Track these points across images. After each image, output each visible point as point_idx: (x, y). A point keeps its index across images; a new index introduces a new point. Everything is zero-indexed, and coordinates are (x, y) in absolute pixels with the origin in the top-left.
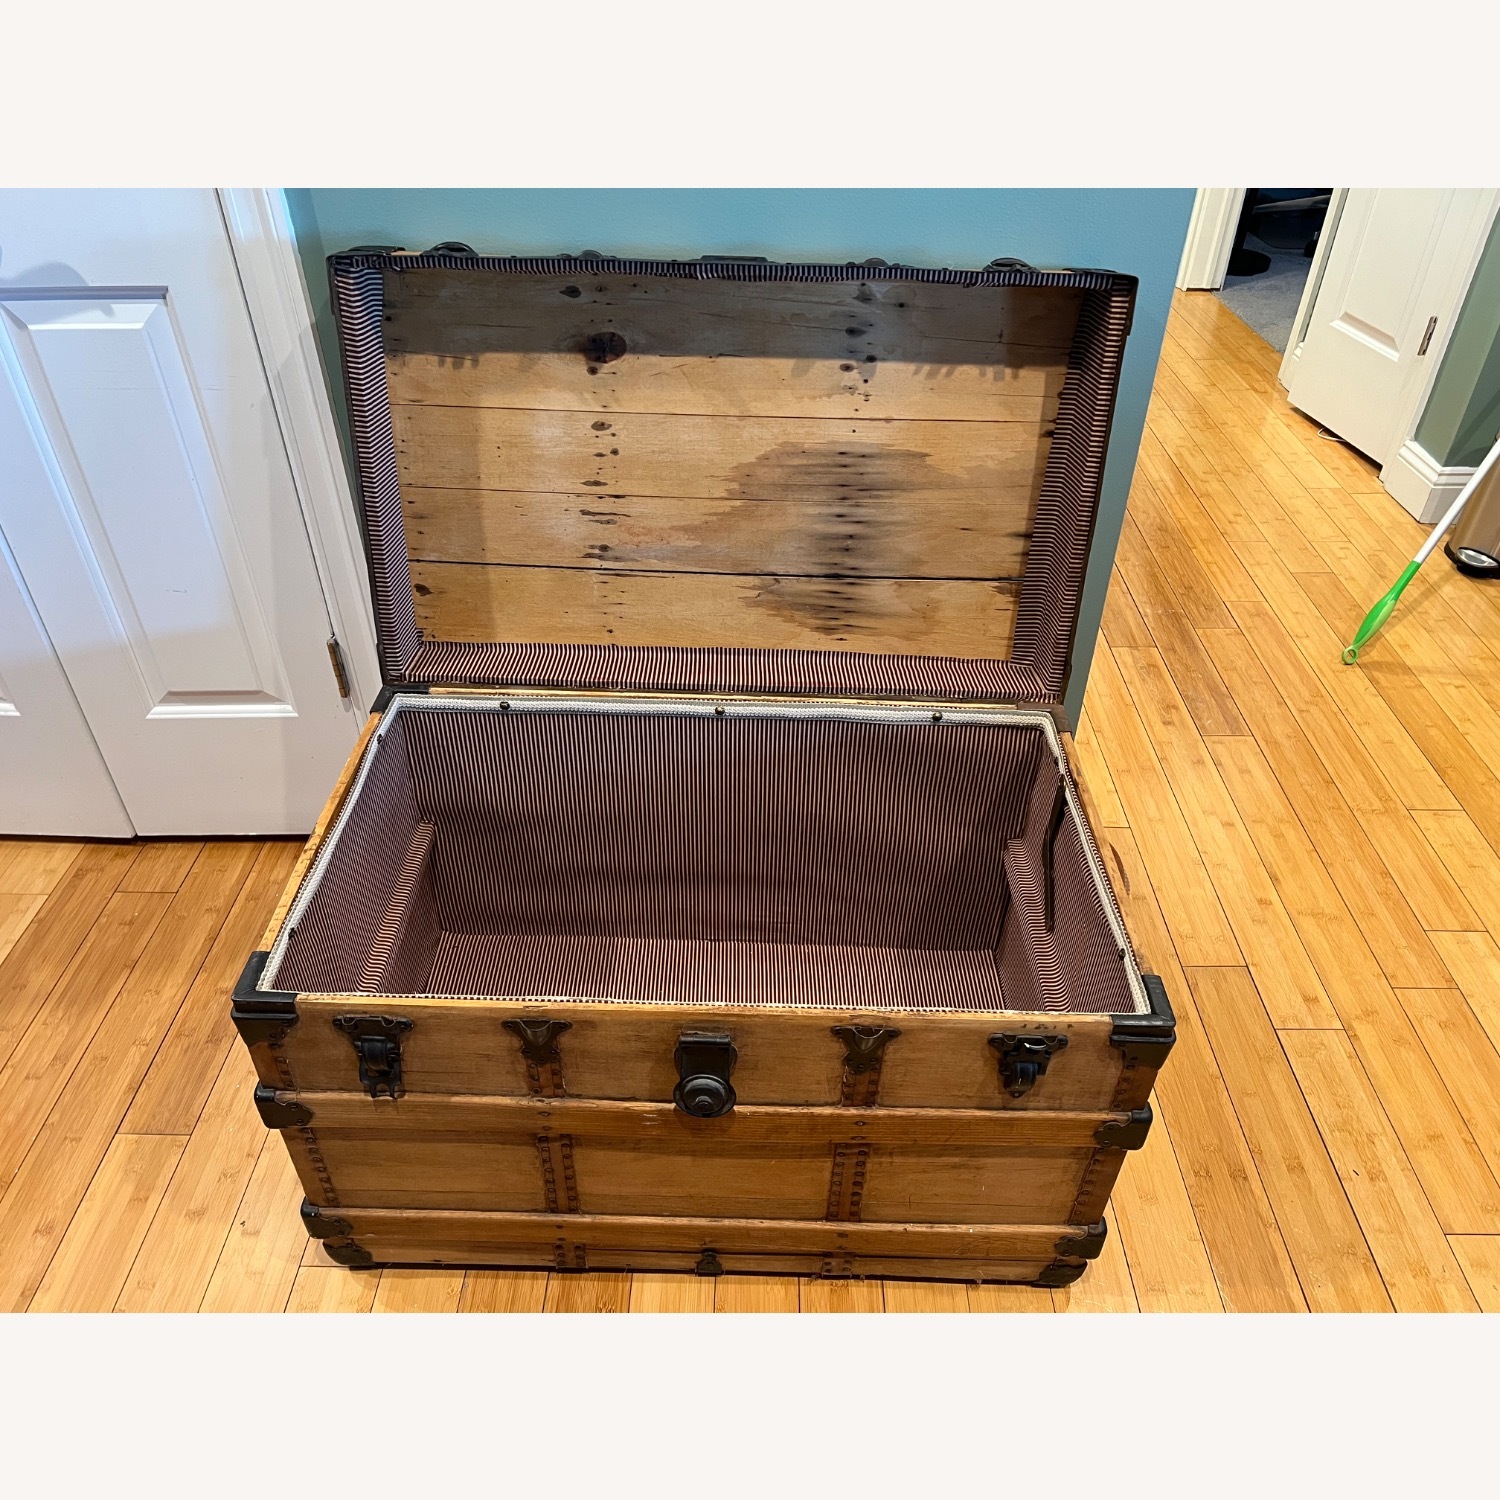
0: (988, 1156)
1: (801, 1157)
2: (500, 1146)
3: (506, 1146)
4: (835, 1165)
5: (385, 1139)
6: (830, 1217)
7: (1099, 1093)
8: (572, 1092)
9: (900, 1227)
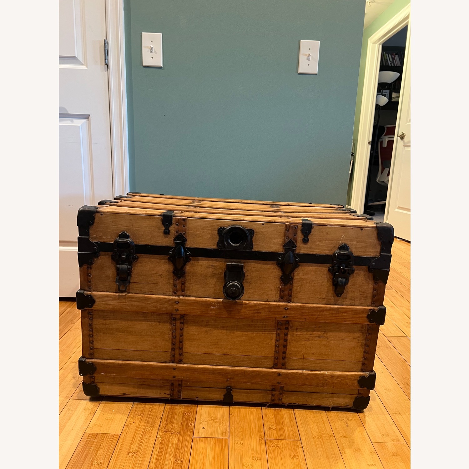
0: (331, 331)
1: (265, 331)
2: (158, 324)
3: (160, 324)
4: (277, 335)
5: (117, 319)
6: (275, 367)
7: (366, 297)
8: (187, 294)
9: (300, 371)
